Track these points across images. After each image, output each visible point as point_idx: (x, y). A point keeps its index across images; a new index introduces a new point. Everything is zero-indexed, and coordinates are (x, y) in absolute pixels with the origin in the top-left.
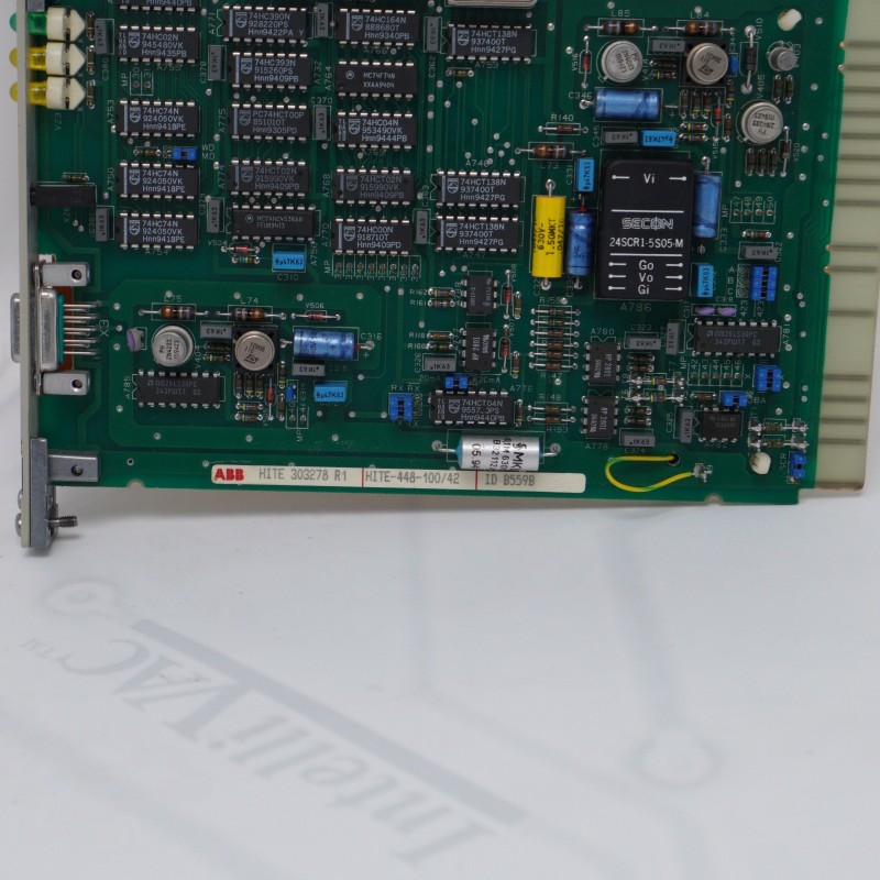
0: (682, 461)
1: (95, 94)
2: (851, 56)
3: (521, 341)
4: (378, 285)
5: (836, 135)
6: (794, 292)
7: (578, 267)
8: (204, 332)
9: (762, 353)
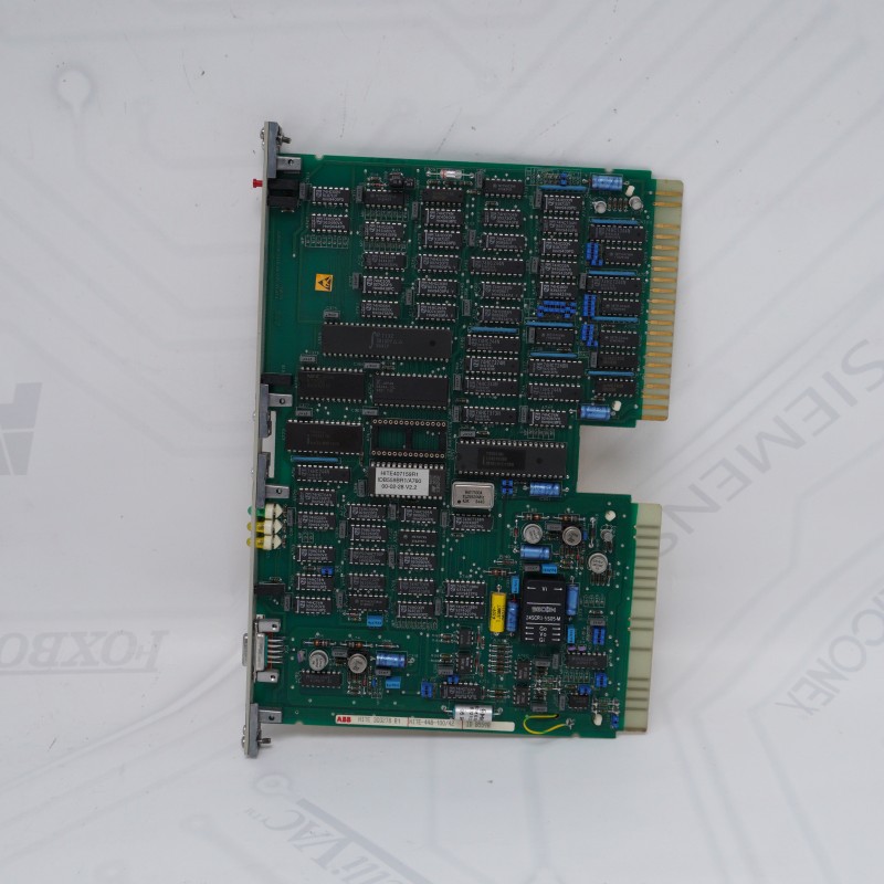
0: (560, 718)
1: (286, 542)
2: (639, 532)
3: (485, 659)
4: (418, 631)
5: (632, 568)
6: (614, 639)
7: (512, 628)
8: (334, 654)
9: (599, 668)
